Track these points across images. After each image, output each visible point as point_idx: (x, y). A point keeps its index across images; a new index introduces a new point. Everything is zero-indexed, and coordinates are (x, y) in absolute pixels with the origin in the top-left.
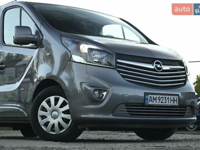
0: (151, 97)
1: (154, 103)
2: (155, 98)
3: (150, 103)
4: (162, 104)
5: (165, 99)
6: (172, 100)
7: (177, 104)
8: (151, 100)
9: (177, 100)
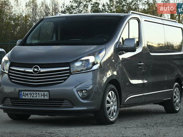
0: (24, 93)
1: (27, 97)
2: (27, 94)
3: (24, 97)
4: (33, 98)
5: (36, 95)
6: (42, 95)
7: (48, 98)
8: (24, 95)
9: (47, 95)
